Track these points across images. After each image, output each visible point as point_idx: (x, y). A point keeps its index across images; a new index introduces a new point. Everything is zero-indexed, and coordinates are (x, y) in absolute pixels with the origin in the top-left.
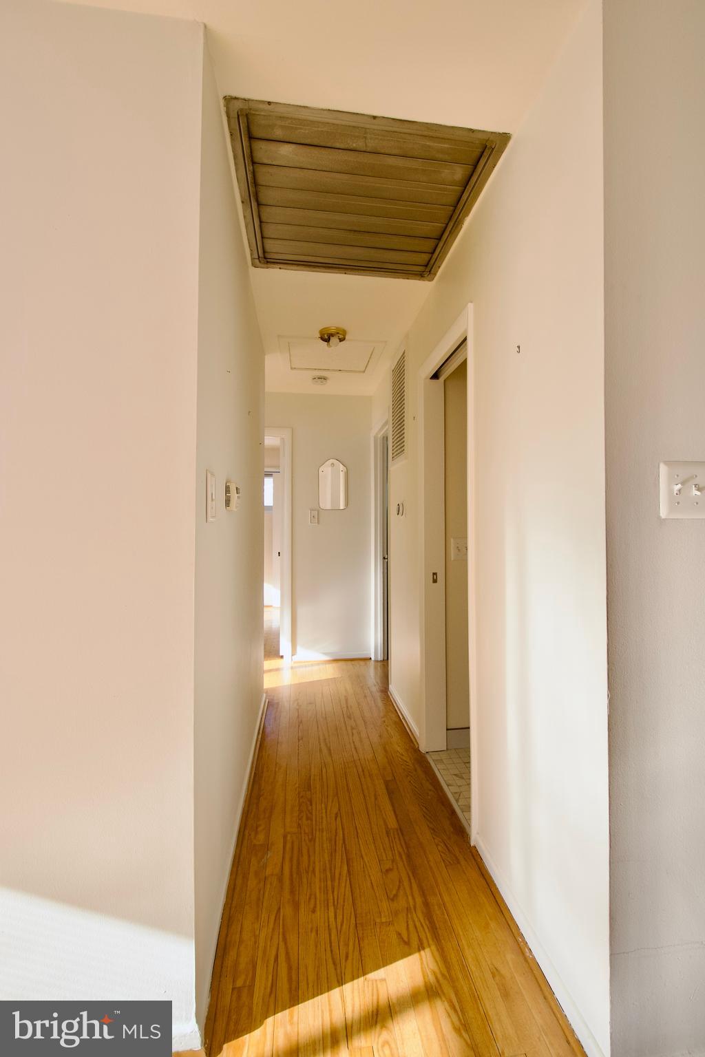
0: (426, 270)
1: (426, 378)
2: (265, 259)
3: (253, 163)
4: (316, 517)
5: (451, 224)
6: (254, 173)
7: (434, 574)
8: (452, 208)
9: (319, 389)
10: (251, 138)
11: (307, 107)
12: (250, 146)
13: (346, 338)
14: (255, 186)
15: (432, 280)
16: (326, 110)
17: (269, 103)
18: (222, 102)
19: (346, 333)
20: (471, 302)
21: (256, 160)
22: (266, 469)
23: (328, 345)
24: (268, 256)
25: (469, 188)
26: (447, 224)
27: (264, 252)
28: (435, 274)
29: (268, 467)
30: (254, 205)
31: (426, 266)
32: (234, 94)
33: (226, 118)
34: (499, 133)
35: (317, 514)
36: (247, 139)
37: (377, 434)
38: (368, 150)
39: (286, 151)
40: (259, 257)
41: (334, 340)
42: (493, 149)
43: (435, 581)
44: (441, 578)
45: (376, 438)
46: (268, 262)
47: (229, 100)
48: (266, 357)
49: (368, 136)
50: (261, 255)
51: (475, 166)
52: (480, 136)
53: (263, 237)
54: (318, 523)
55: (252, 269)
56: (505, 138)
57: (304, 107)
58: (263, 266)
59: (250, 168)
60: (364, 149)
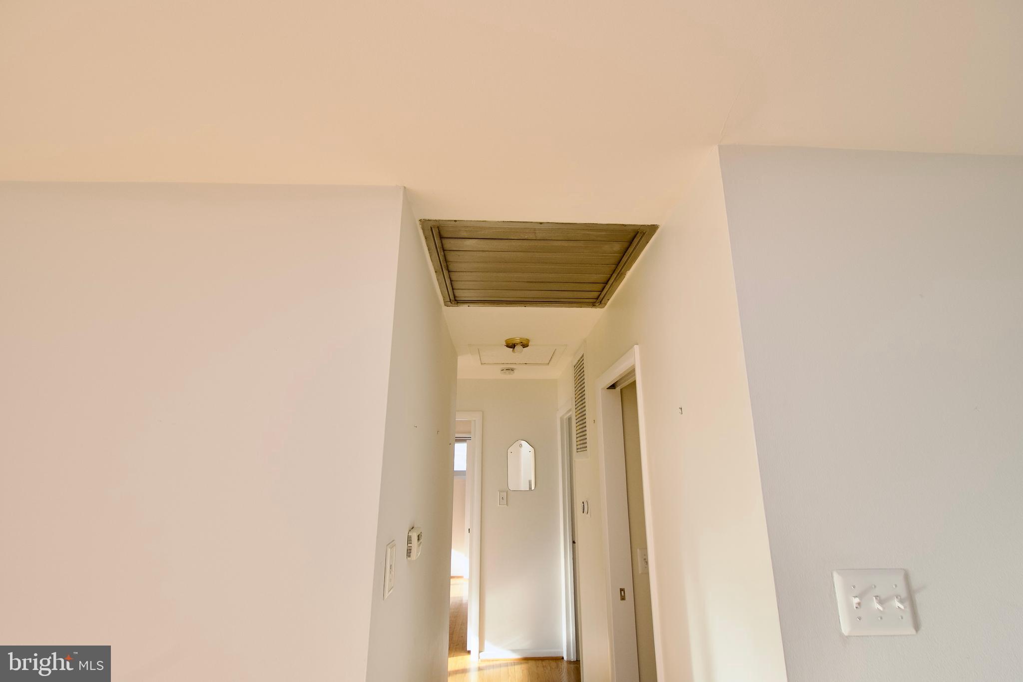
0: (597, 301)
1: (603, 389)
2: (455, 300)
3: (444, 250)
4: (505, 498)
5: (615, 276)
6: (445, 256)
7: (622, 590)
8: (614, 266)
9: (508, 376)
10: (441, 237)
11: (485, 221)
12: (441, 242)
13: (530, 344)
14: (446, 262)
15: (604, 307)
16: (501, 222)
17: (455, 221)
18: (418, 223)
19: (529, 342)
20: (637, 344)
21: (445, 249)
22: (457, 435)
23: (513, 351)
24: (457, 299)
25: (627, 254)
26: (612, 275)
27: (455, 297)
28: (606, 304)
29: (459, 433)
30: (446, 272)
31: (597, 299)
32: (427, 218)
33: (422, 231)
34: (648, 225)
35: (506, 495)
36: (439, 239)
37: (563, 416)
38: (538, 238)
39: (469, 243)
40: (450, 300)
41: (518, 348)
42: (644, 234)
43: (623, 598)
44: (629, 594)
45: (562, 419)
46: (458, 303)
47: (423, 222)
48: (459, 358)
49: (537, 232)
50: (452, 298)
51: (631, 242)
52: (632, 228)
53: (453, 289)
54: (507, 504)
55: (444, 308)
56: (653, 228)
57: (483, 221)
58: (453, 305)
59: (441, 254)
60: (535, 238)
